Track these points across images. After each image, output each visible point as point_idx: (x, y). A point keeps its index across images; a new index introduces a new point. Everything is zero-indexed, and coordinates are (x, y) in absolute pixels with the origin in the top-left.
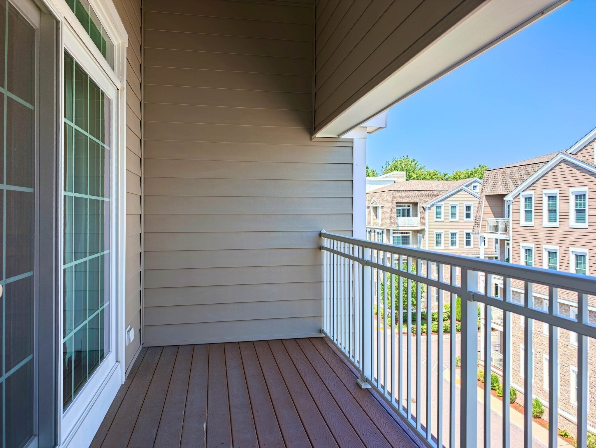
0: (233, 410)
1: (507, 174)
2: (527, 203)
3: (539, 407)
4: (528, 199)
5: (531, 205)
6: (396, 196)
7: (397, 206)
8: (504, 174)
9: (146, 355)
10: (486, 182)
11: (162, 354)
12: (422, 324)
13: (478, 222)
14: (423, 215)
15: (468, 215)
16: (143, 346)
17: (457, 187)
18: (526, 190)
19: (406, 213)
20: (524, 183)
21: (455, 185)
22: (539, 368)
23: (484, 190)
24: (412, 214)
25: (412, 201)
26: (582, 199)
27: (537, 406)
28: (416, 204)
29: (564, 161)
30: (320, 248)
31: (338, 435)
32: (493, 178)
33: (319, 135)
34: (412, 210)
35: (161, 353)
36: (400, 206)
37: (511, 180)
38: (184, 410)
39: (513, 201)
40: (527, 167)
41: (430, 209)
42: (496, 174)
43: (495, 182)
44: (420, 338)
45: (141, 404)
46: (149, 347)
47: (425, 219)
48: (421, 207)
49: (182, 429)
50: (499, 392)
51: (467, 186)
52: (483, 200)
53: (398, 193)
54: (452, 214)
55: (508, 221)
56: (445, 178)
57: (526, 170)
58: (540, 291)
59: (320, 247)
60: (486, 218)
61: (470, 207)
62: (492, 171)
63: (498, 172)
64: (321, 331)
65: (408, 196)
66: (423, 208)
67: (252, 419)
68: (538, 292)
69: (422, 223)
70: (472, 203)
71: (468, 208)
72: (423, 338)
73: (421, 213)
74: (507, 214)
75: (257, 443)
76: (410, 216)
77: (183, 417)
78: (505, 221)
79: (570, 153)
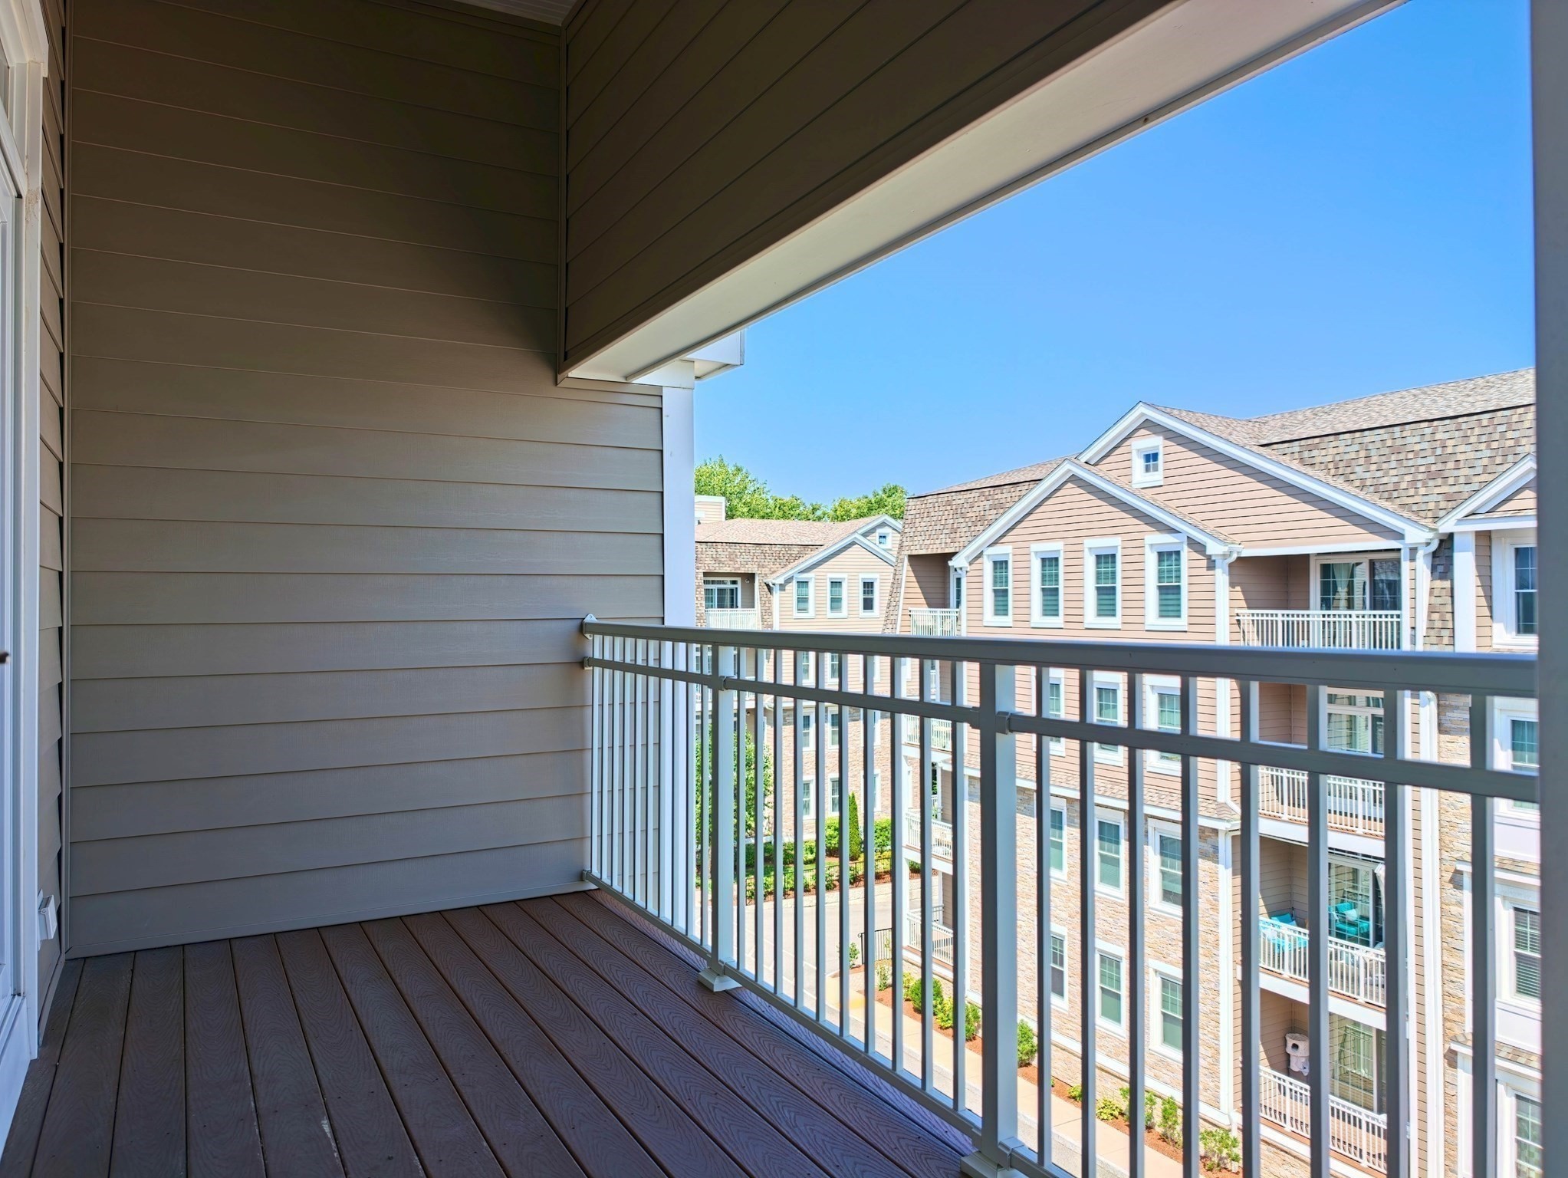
0: (395, 1080)
1: (954, 507)
2: (998, 574)
3: (1026, 1040)
4: (1000, 565)
5: (1007, 577)
6: (704, 556)
7: (706, 582)
8: (949, 508)
9: (84, 978)
10: (910, 526)
11: (135, 971)
12: (767, 874)
13: (892, 617)
14: (767, 605)
15: (868, 604)
16: (68, 958)
17: (843, 536)
18: (995, 543)
19: (726, 600)
20: (991, 527)
21: (840, 532)
22: (1027, 951)
23: (905, 544)
24: (742, 602)
25: (742, 571)
26: (1110, 565)
27: (1023, 1039)
28: (750, 577)
29: (1074, 479)
30: (582, 662)
31: (685, 1097)
32: (926, 515)
33: (574, 373)
34: (742, 592)
35: (132, 971)
36: (713, 582)
37: (962, 520)
38: (252, 1098)
39: (968, 569)
40: (998, 490)
41: (784, 590)
42: (931, 505)
43: (929, 524)
44: (762, 906)
45: (111, 1101)
46: (85, 958)
47: (771, 614)
48: (763, 584)
49: (262, 1143)
50: (942, 1018)
51: (865, 535)
52: (903, 566)
53: (708, 549)
54: (833, 600)
55: (958, 615)
56: (814, 515)
57: (996, 497)
58: (1027, 774)
59: (580, 660)
60: (910, 609)
61: (872, 583)
62: (922, 499)
63: (935, 500)
64: (583, 876)
65: (732, 558)
66: (768, 585)
67: (454, 1093)
68: (1022, 777)
69: (766, 623)
70: (876, 576)
71: (868, 586)
72: (767, 907)
73: (763, 599)
74: (955, 600)
75: (485, 1144)
76: (737, 607)
77: (254, 1115)
78: (951, 614)
79: (1086, 463)
